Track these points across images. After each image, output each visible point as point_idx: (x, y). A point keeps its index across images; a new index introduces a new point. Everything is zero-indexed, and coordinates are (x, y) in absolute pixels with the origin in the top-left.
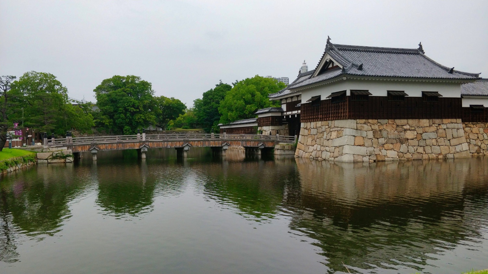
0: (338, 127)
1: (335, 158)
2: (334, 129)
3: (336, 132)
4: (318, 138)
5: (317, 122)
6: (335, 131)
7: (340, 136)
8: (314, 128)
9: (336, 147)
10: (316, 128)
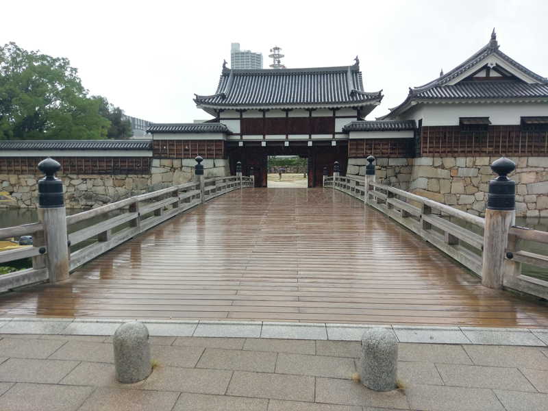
0: (537, 167)
1: (540, 210)
2: (525, 170)
3: (535, 173)
4: (482, 183)
5: (477, 158)
6: (530, 172)
7: (544, 179)
8: (466, 167)
9: (539, 195)
10: (474, 166)
